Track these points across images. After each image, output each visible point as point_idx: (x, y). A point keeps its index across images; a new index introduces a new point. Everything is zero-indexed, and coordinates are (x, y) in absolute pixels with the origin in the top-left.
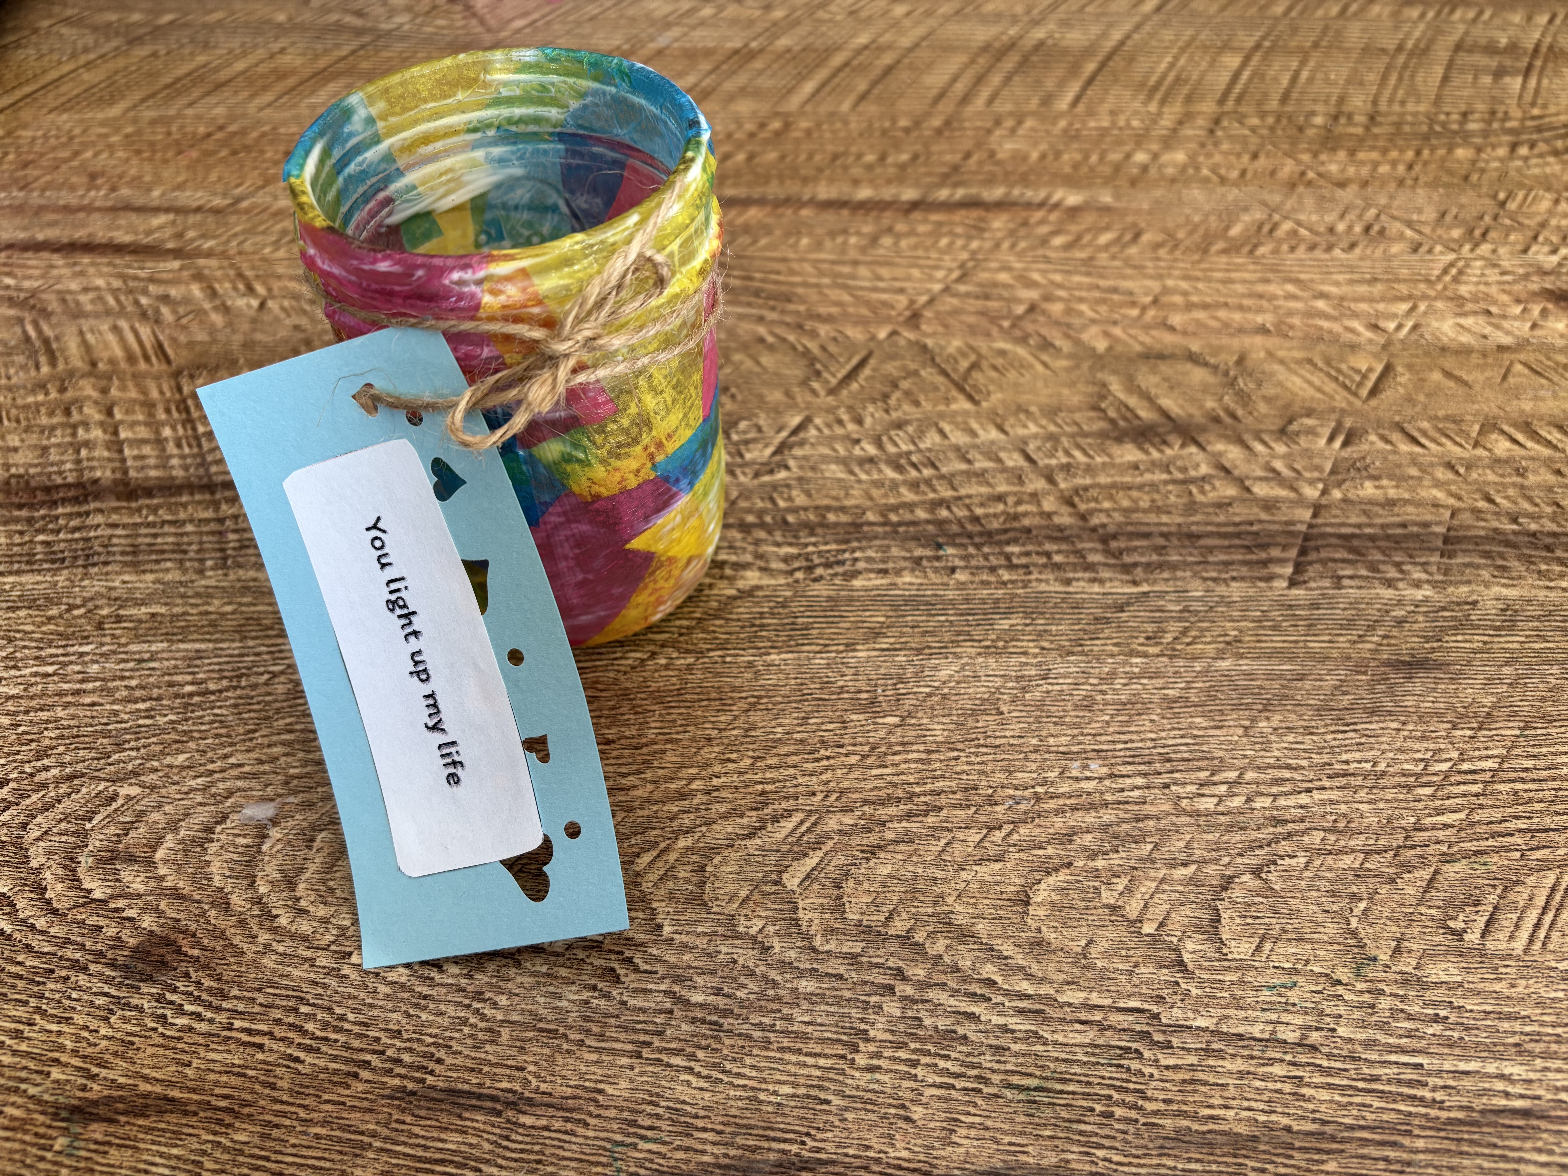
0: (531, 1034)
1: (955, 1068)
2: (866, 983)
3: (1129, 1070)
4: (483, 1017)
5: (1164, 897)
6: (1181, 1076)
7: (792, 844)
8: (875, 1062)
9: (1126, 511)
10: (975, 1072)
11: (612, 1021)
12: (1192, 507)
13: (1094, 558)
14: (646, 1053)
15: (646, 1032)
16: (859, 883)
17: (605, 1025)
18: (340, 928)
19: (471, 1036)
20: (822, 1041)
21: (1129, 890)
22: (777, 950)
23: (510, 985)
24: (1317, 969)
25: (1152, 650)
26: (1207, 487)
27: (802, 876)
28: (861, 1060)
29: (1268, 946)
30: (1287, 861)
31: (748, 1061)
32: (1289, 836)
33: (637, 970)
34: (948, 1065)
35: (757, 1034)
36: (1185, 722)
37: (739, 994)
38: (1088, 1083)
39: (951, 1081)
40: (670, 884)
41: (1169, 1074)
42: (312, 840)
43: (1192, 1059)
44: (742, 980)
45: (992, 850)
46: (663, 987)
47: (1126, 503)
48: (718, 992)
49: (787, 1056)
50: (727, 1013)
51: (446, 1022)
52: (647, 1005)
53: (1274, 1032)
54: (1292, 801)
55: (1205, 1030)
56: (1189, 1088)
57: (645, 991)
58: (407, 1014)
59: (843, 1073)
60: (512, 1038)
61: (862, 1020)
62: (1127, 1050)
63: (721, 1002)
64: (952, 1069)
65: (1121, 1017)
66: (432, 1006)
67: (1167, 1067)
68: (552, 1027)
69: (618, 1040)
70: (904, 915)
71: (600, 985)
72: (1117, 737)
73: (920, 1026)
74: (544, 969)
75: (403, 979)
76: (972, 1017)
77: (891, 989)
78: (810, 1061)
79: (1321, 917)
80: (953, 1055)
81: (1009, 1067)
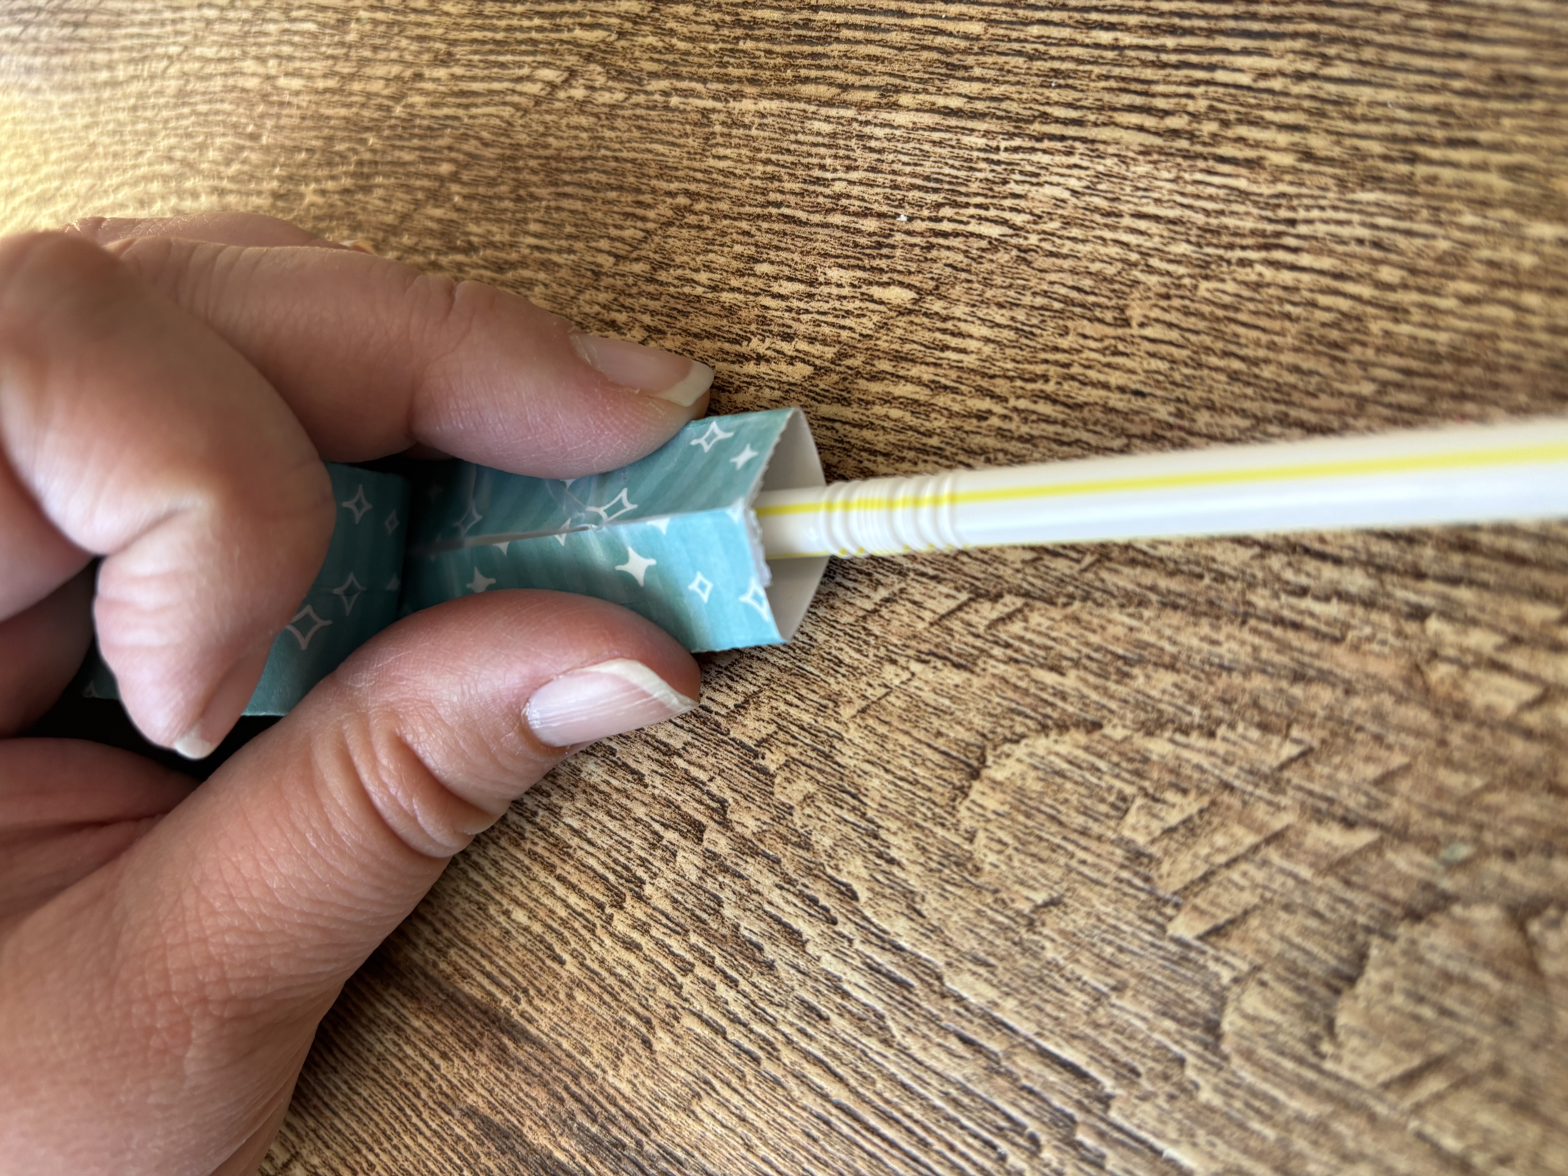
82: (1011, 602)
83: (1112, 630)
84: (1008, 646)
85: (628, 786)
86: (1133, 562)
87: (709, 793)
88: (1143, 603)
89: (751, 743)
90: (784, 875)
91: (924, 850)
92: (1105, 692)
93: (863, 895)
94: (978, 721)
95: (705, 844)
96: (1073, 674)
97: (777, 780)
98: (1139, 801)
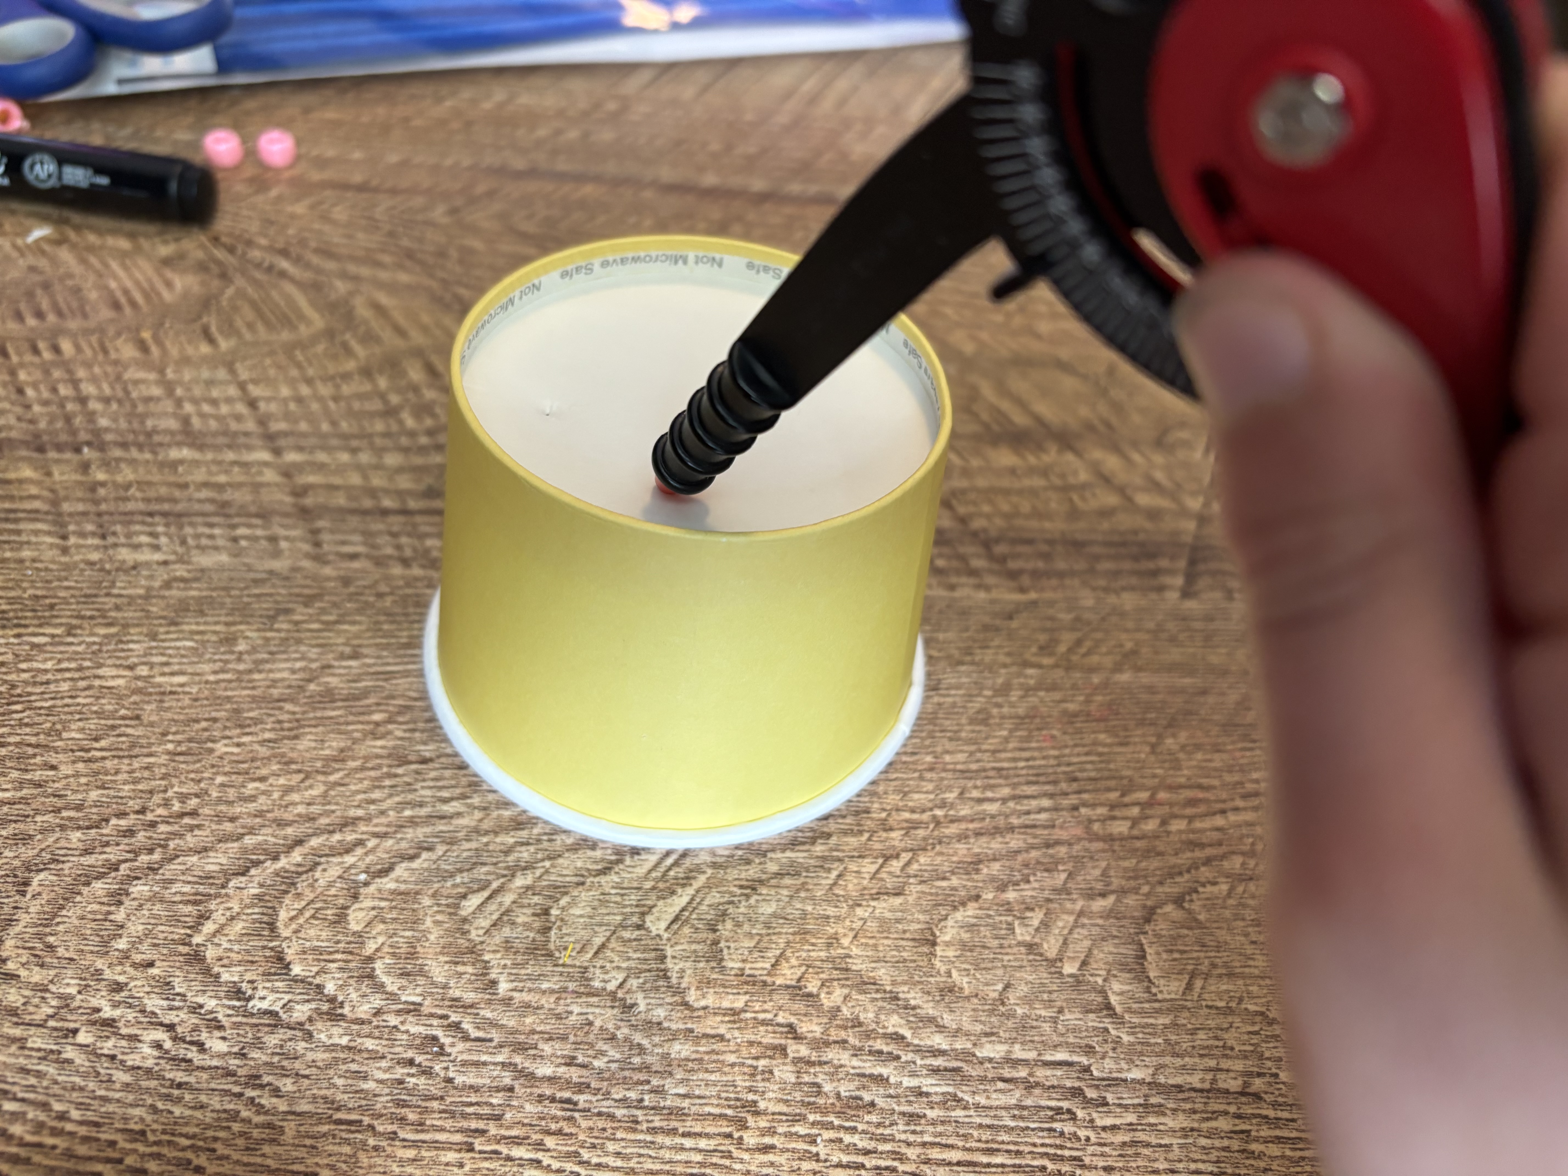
0: (325, 1128)
1: (863, 1143)
2: (751, 1043)
3: (1062, 1134)
4: (260, 1109)
5: (1085, 932)
6: (1120, 1138)
7: (657, 880)
8: (767, 1140)
9: (1007, 516)
10: (888, 1147)
11: (435, 1105)
12: (1074, 514)
13: (978, 563)
14: (479, 1144)
15: (479, 1117)
16: (739, 925)
17: (426, 1110)
18: (61, 997)
19: (242, 1134)
20: (702, 1117)
21: (1045, 925)
22: (642, 1007)
23: (297, 1065)
24: (1252, 1008)
25: (1046, 661)
26: (1088, 494)
27: (670, 917)
28: (751, 1139)
29: (1198, 983)
30: (1209, 888)
31: (611, 1147)
32: (1208, 861)
33: (466, 1038)
34: (855, 1139)
35: (620, 1113)
36: (1088, 739)
37: (596, 1063)
38: (1018, 1153)
39: (860, 1159)
40: (507, 931)
41: (1107, 1136)
42: (26, 884)
43: (1131, 1118)
44: (601, 1045)
45: (890, 883)
46: (500, 1058)
47: (1005, 507)
48: (570, 1062)
49: (660, 1139)
50: (583, 1087)
51: (209, 1117)
52: (480, 1081)
53: (1214, 1081)
54: (1207, 824)
55: (1142, 1082)
56: (1130, 1152)
57: (477, 1064)
58: (154, 1109)
59: (729, 1155)
60: (299, 1135)
61: (750, 1090)
62: (1058, 1111)
63: (574, 1074)
64: (861, 1145)
65: (1049, 1072)
66: (188, 1097)
67: (1104, 1128)
68: (354, 1117)
69: (442, 1130)
70: (794, 962)
71: (419, 1059)
72: (1017, 754)
73: (819, 1093)
74: (344, 1041)
75: (149, 1063)
76: (880, 1080)
77: (782, 1050)
78: (688, 1143)
79: (1249, 950)
80: (860, 1127)
81: (927, 1138)
82: (905, 857)
83: (961, 852)
84: (916, 876)
85: (715, 1047)
86: (952, 821)
87: (778, 1025)
88: (967, 837)
89: (793, 983)
90: (854, 1047)
91: (928, 993)
92: (973, 880)
93: (908, 1034)
94: (921, 917)
95: (791, 1055)
96: (953, 878)
97: (823, 996)
98: (1017, 923)
